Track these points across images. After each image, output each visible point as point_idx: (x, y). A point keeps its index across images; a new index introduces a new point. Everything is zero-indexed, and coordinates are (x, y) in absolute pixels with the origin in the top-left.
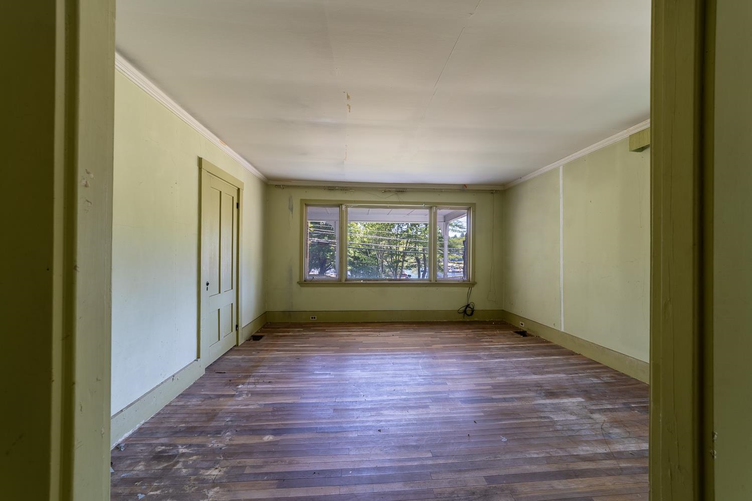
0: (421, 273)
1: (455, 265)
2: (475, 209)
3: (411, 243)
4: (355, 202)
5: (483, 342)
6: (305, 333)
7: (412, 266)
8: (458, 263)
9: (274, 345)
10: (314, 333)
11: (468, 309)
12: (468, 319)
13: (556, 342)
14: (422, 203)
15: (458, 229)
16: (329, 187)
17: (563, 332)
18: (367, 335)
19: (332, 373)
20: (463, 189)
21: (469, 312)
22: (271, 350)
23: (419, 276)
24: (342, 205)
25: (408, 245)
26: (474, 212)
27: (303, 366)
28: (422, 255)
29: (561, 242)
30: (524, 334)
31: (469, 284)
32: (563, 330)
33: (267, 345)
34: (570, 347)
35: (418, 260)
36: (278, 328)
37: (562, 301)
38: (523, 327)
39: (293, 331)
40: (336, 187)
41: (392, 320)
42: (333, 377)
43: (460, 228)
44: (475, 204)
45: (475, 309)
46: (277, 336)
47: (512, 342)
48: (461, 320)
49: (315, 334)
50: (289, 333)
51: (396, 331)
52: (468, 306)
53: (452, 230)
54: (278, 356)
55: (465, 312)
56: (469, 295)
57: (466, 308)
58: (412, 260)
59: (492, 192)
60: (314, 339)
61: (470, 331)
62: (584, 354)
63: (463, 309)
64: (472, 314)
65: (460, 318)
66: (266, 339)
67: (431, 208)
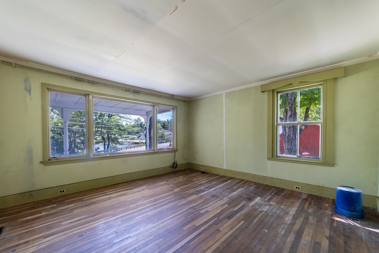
0: (106, 146)
1: (124, 140)
2: (177, 109)
3: (98, 128)
4: (101, 94)
5: (194, 181)
6: (62, 208)
7: (100, 142)
8: (125, 139)
9: (33, 233)
10: (73, 205)
11: (175, 164)
12: (175, 170)
13: (222, 174)
14: (150, 102)
15: (129, 120)
16: (77, 78)
17: (225, 169)
18: (124, 194)
19: (131, 235)
20: (172, 97)
21: (175, 166)
22: (33, 240)
23: (105, 149)
24: (88, 95)
25: (96, 129)
26: (176, 111)
27: (95, 240)
28: (107, 135)
29: (224, 128)
30: (204, 173)
31: (174, 151)
32: (225, 168)
33: (21, 236)
34: (229, 175)
35: (103, 138)
36: (20, 212)
37: (225, 156)
38: (203, 170)
39: (45, 210)
40: (84, 79)
41: (132, 179)
42: (135, 238)
43: (130, 120)
44: (177, 106)
45: (178, 164)
46: (28, 221)
47: (206, 178)
48: (171, 171)
49: (75, 206)
50: (41, 213)
51: (142, 186)
52: (174, 163)
53: (126, 121)
54: (49, 243)
55: (173, 166)
56: (175, 157)
57: (174, 164)
58: (99, 138)
59: (184, 101)
60: (79, 211)
61: (182, 176)
62: (237, 177)
63: (173, 165)
64: (176, 167)
65: (171, 170)
66: (10, 230)
67: (154, 106)
